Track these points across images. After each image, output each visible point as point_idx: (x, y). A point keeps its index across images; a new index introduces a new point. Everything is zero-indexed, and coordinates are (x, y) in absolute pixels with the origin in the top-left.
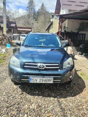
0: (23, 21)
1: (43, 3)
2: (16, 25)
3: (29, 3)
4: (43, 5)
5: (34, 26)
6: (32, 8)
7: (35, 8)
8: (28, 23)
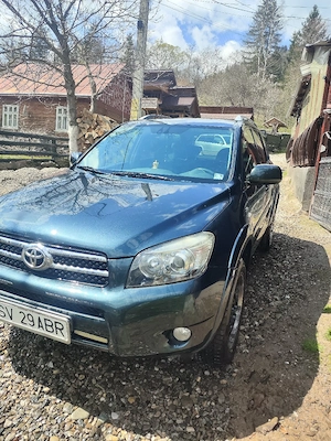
0: (225, 83)
1: (315, 8)
2: (196, 102)
3: (259, 14)
4: (314, 15)
5: (266, 103)
6: (267, 34)
7: (280, 32)
8: (245, 92)
